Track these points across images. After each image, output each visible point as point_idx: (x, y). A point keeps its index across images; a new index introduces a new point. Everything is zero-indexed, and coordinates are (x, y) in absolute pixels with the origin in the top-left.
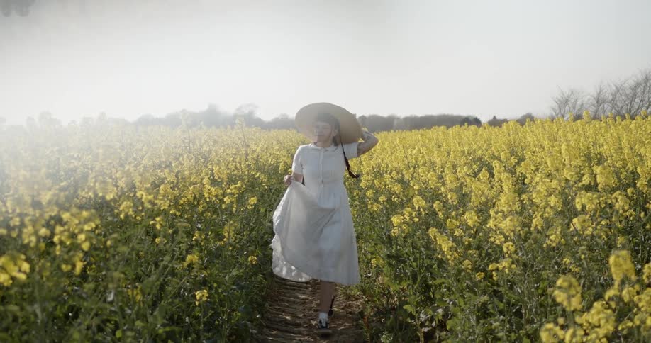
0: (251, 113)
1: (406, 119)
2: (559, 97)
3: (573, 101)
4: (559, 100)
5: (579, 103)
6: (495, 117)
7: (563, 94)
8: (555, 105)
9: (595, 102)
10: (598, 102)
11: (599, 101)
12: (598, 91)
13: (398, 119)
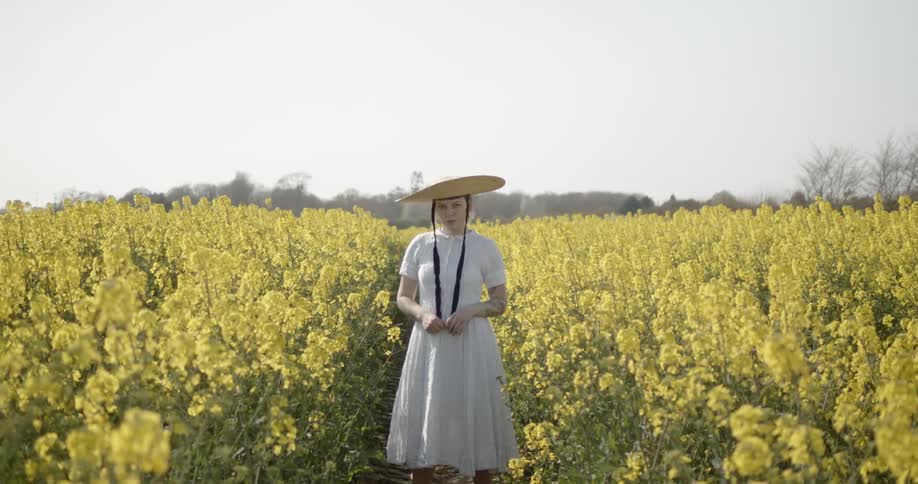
0: (300, 188)
1: (539, 198)
2: (812, 160)
3: (836, 166)
4: (813, 166)
5: (847, 171)
6: (673, 197)
7: (821, 156)
8: (804, 174)
9: (878, 168)
10: (884, 167)
11: (887, 167)
12: (885, 147)
13: (527, 197)
